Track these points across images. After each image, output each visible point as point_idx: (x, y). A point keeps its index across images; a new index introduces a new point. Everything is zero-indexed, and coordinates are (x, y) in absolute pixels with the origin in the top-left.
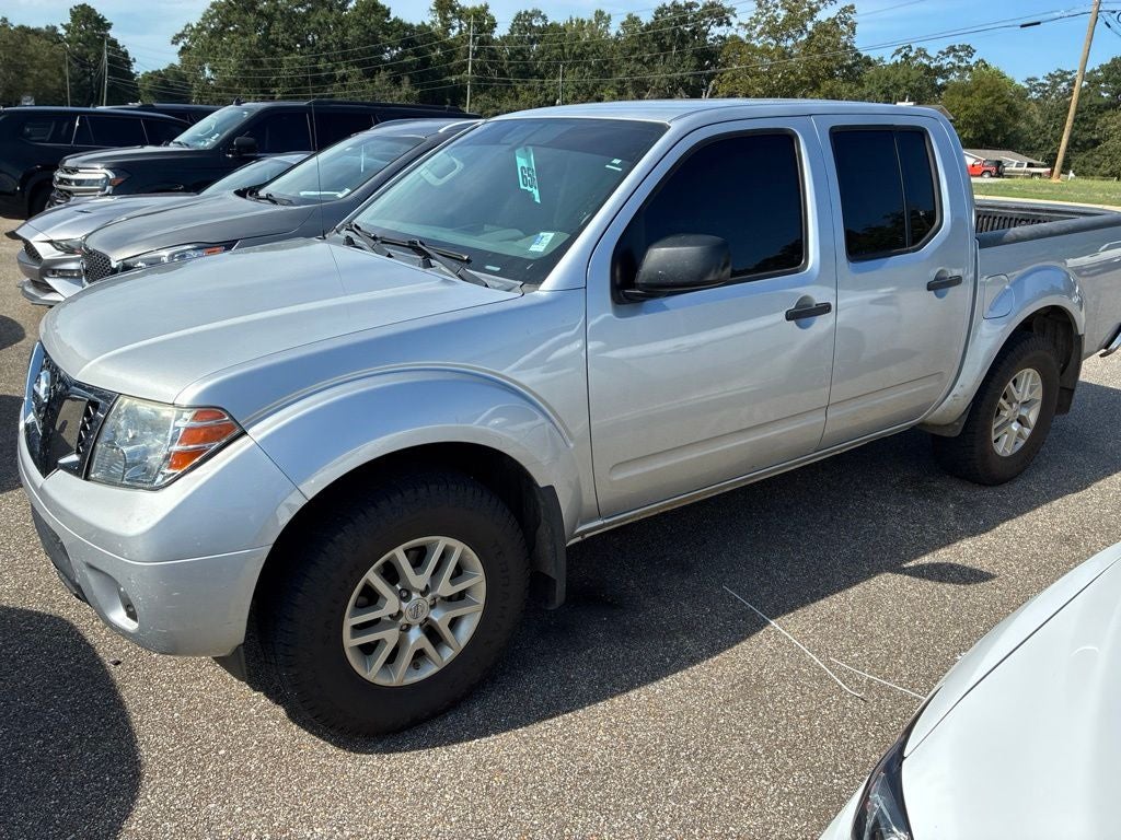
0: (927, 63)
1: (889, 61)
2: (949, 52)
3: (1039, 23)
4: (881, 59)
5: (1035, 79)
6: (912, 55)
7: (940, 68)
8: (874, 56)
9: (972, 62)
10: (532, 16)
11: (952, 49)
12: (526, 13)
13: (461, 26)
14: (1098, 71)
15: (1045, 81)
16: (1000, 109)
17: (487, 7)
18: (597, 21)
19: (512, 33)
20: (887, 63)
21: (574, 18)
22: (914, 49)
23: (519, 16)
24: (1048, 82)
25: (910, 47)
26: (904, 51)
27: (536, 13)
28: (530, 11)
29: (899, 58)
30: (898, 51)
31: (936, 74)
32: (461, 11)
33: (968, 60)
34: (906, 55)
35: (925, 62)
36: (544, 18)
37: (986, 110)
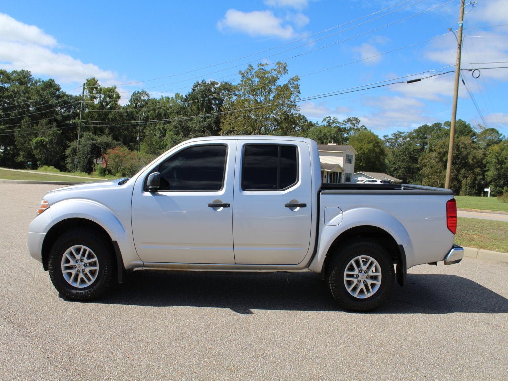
0: (339, 125)
1: (321, 124)
2: (348, 121)
3: (419, 80)
4: (317, 123)
5: (388, 136)
6: (331, 121)
7: (345, 129)
8: (314, 121)
9: (359, 126)
10: (141, 94)
11: (349, 120)
12: (138, 92)
13: (100, 97)
14: (413, 133)
15: (392, 137)
16: (377, 150)
17: (115, 88)
18: (176, 98)
19: (132, 104)
20: (320, 125)
21: (164, 97)
22: (332, 118)
23: (135, 94)
24: (394, 138)
25: (330, 117)
26: (327, 119)
27: (144, 93)
28: (140, 91)
29: (325, 123)
30: (325, 119)
31: (344, 131)
32: (101, 90)
33: (357, 125)
34: (328, 121)
35: (338, 125)
36: (148, 95)
37: (370, 151)
